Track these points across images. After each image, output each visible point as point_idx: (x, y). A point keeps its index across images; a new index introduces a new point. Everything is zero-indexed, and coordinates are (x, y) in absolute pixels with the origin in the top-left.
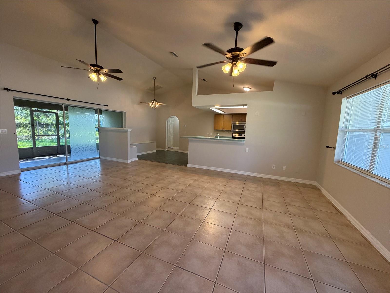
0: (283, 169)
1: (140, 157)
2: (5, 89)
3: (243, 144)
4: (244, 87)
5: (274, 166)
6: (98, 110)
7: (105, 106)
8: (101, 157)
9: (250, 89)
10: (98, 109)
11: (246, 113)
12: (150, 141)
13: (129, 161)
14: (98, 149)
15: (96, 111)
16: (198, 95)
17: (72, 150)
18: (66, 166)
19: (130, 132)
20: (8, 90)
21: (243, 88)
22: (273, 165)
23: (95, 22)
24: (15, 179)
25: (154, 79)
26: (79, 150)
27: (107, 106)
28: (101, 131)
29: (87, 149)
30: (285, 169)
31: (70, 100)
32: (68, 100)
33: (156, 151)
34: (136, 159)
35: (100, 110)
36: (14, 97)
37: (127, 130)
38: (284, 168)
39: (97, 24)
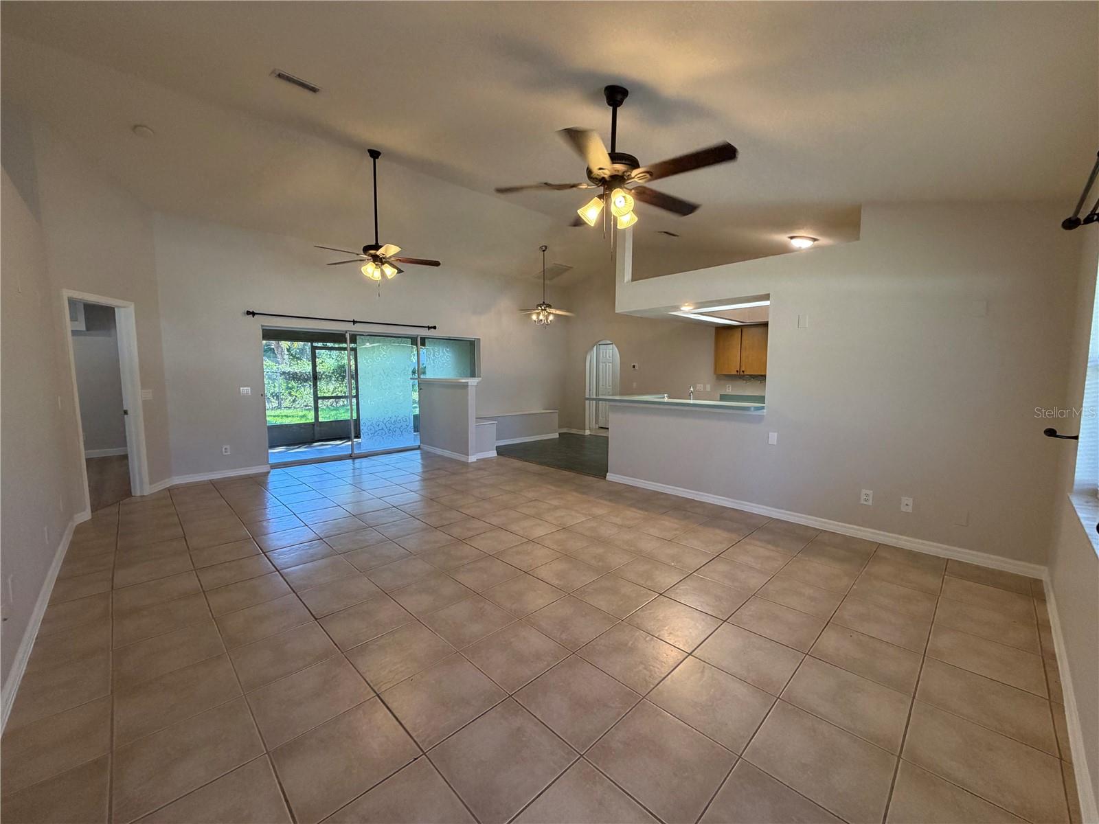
0: (904, 509)
1: (501, 451)
2: (249, 313)
3: (761, 418)
4: (792, 238)
5: (867, 496)
6: (416, 338)
7: (431, 328)
8: (422, 446)
9: (815, 240)
10: (418, 335)
11: (768, 322)
12: (544, 409)
13: (472, 459)
14: (416, 429)
15: (414, 341)
16: (633, 280)
17: (363, 429)
18: (351, 461)
19: (474, 388)
20: (253, 314)
21: (789, 239)
22: (864, 491)
23: (375, 154)
24: (259, 482)
25: (544, 251)
26: (377, 428)
27: (435, 328)
28: (425, 386)
29: (393, 426)
30: (910, 510)
31: (357, 322)
32: (354, 322)
33: (556, 436)
34: (494, 454)
35: (421, 338)
36: (262, 326)
37: (467, 383)
38: (907, 504)
39: (378, 158)
